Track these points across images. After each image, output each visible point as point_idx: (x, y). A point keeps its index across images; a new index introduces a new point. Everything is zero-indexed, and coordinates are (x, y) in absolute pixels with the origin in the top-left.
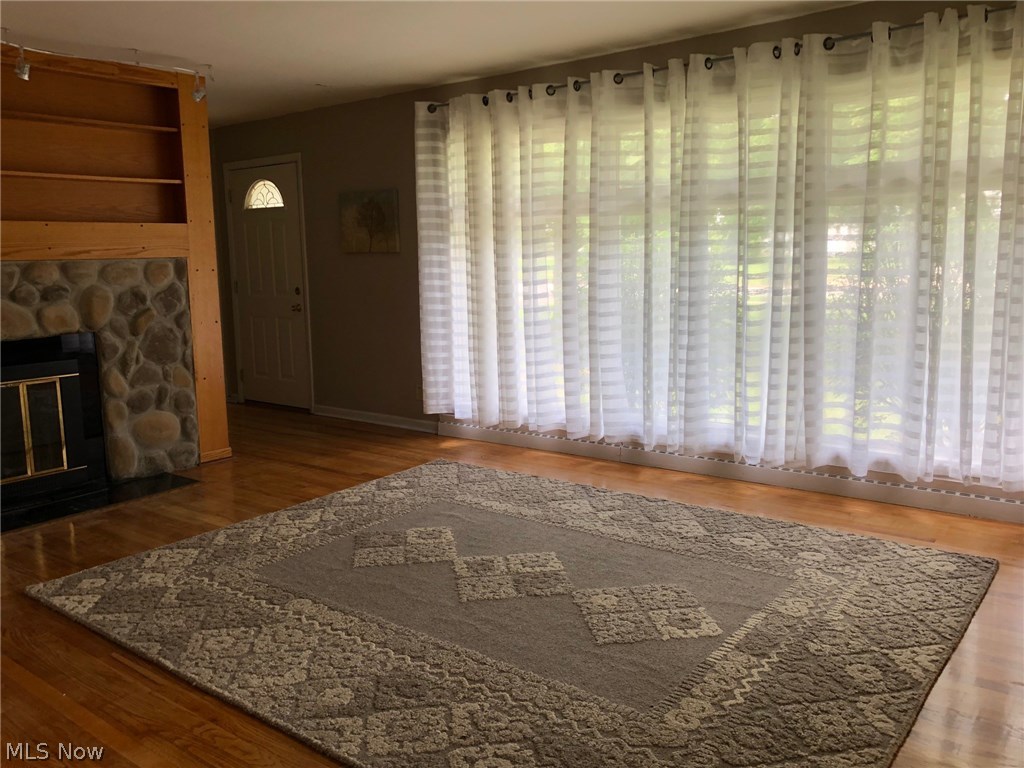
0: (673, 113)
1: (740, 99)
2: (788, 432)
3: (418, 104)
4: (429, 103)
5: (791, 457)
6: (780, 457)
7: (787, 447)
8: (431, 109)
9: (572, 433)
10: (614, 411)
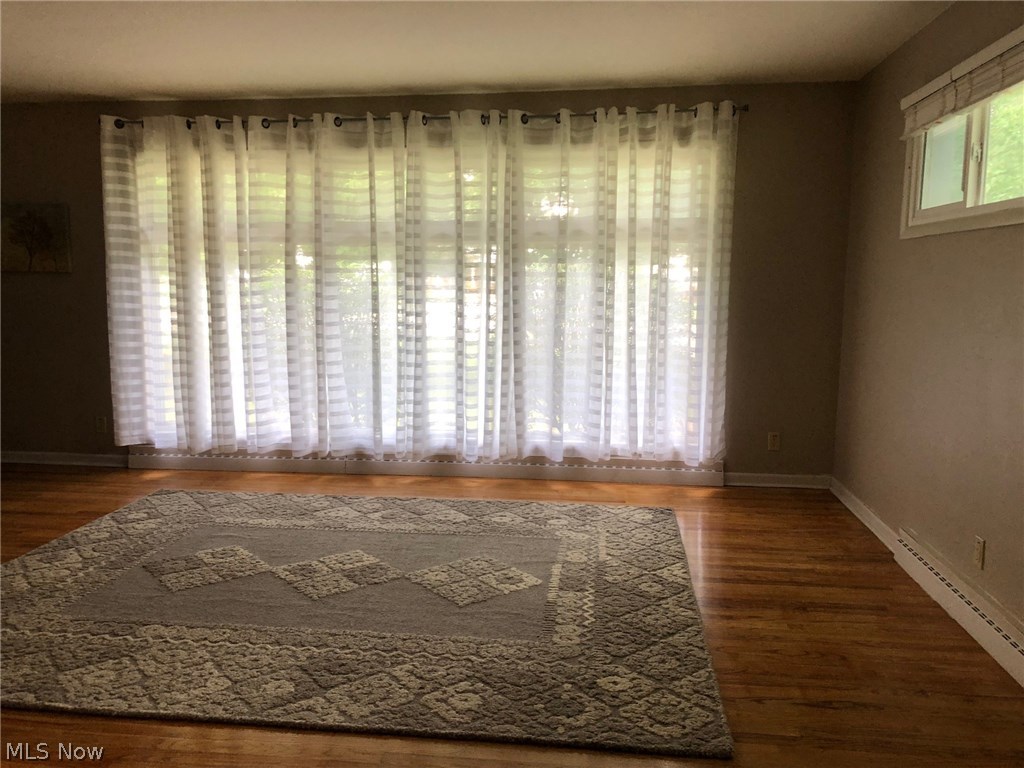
0: (396, 159)
1: (457, 154)
2: (502, 432)
3: (104, 118)
4: (115, 118)
5: (504, 451)
6: (496, 452)
7: (501, 444)
8: (119, 124)
9: (296, 451)
10: (342, 426)
